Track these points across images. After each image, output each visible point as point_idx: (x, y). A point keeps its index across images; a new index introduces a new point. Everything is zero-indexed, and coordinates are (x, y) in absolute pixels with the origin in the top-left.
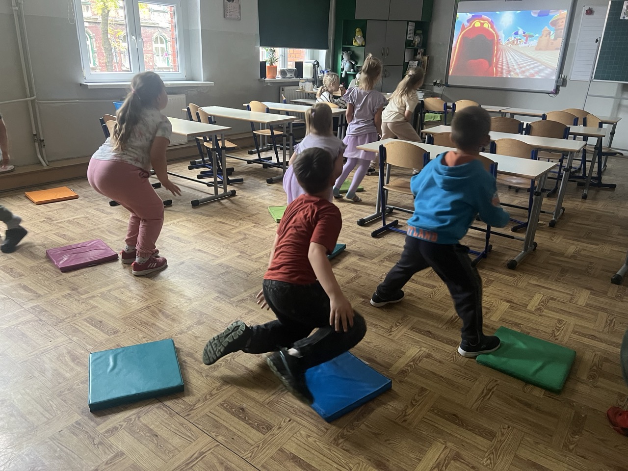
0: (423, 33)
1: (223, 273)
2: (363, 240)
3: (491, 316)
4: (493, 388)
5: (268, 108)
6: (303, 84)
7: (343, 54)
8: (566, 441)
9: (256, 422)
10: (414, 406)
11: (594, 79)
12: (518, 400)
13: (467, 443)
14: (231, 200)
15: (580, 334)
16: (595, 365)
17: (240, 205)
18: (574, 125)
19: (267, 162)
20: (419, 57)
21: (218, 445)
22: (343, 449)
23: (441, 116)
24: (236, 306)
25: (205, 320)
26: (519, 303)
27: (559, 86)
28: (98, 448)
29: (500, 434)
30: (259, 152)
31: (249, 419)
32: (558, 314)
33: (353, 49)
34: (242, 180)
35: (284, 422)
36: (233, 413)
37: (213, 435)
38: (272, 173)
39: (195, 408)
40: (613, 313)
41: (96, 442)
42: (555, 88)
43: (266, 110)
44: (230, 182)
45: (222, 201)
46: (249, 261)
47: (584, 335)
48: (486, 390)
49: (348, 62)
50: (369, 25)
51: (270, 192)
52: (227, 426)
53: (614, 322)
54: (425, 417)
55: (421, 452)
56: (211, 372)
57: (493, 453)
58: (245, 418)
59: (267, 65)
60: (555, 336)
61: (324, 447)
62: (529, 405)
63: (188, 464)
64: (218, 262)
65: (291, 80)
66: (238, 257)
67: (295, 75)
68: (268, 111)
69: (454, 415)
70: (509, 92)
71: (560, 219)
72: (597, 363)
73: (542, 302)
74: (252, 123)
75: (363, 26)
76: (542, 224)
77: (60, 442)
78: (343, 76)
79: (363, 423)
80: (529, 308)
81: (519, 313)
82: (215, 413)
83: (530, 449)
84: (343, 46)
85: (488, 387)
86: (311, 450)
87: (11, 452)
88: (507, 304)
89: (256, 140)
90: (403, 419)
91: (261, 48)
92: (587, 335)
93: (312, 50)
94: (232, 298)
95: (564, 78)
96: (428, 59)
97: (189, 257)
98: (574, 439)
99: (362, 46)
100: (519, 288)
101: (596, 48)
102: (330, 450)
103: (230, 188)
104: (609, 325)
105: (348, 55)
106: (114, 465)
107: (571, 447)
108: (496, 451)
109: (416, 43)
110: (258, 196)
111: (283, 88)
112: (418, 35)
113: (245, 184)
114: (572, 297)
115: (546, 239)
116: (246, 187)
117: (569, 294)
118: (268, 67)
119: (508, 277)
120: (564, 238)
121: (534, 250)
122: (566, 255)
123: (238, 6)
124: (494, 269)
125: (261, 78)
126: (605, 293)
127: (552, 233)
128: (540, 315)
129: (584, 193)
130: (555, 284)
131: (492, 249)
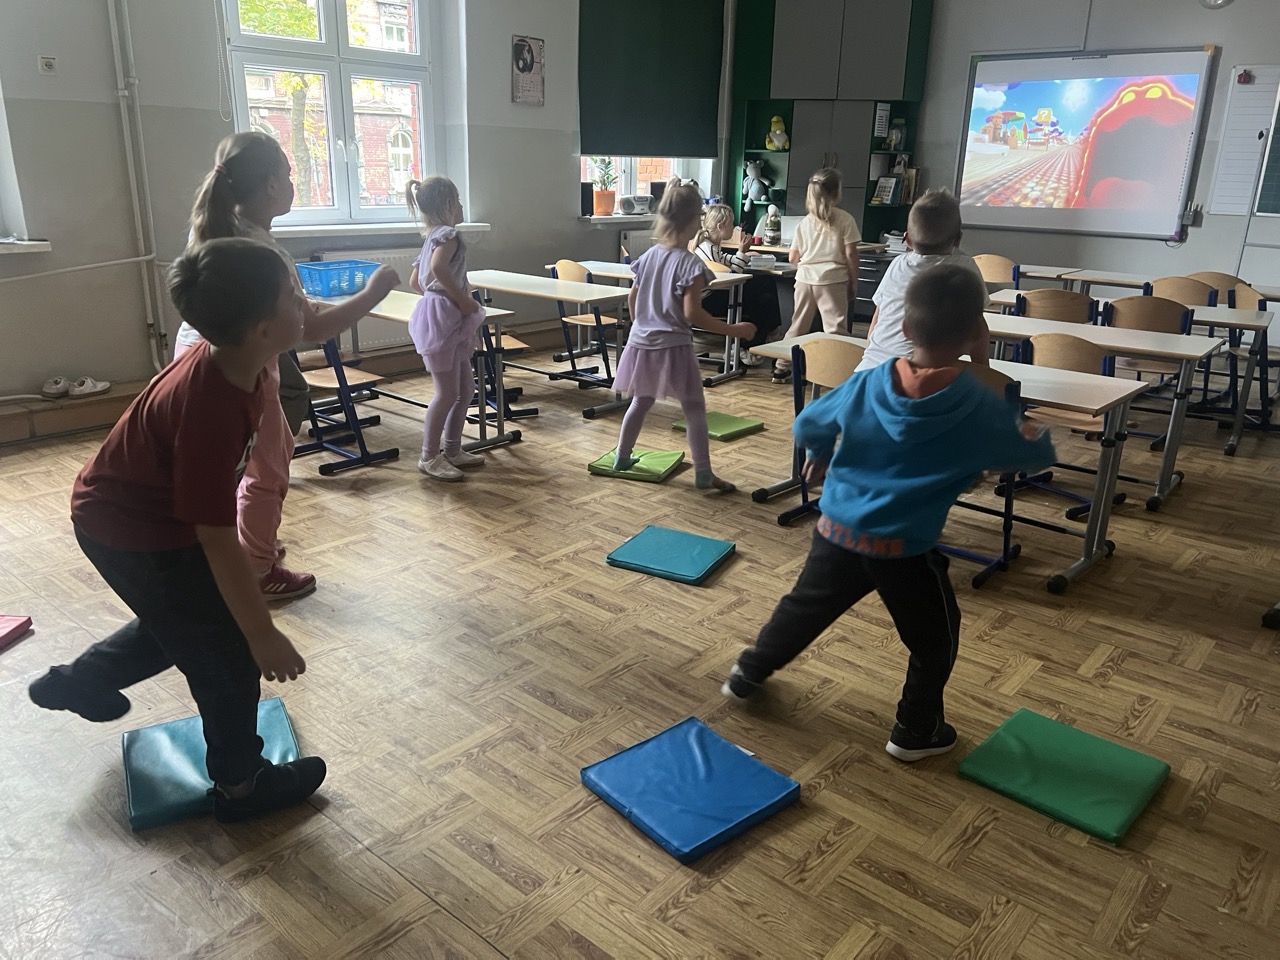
0: (905, 124)
1: (483, 590)
2: (761, 530)
3: (1001, 685)
4: (987, 824)
5: (590, 275)
7: (747, 166)
8: (1122, 933)
9: (514, 872)
10: (823, 853)
11: (1258, 211)
12: (1035, 851)
13: (919, 927)
14: (510, 451)
15: (1181, 726)
16: (1204, 787)
17: (528, 460)
18: (1209, 305)
19: (588, 378)
20: (898, 169)
21: (437, 911)
22: (675, 929)
24: (500, 652)
25: (437, 677)
26: (1062, 662)
27: (1187, 226)
28: (218, 905)
29: (989, 913)
30: (572, 358)
31: (501, 865)
32: (1141, 686)
33: (765, 157)
34: (535, 411)
35: (567, 873)
36: (472, 855)
37: (432, 891)
38: (596, 398)
39: (403, 840)
40: (1256, 687)
41: (215, 894)
42: (1179, 230)
43: (585, 278)
44: (511, 416)
45: (494, 452)
46: (532, 567)
47: (1189, 728)
48: (973, 827)
49: (756, 181)
50: (798, 111)
51: (589, 435)
52: (458, 876)
53: (1257, 705)
54: (844, 875)
55: (827, 941)
56: (439, 775)
57: (969, 950)
58: (494, 862)
59: (596, 188)
60: (1128, 729)
61: (638, 923)
62: (1055, 862)
63: (377, 943)
64: (472, 568)
65: (642, 218)
66: (513, 559)
67: (648, 207)
68: (591, 279)
69: (903, 874)
70: (1083, 238)
71: (1172, 494)
72: (1210, 783)
73: (1112, 660)
74: (560, 303)
75: (786, 111)
76: (1134, 506)
77: (151, 893)
78: (746, 209)
79: (719, 881)
80: (1082, 671)
81: (1058, 681)
82: (438, 851)
83: (1046, 946)
84: (747, 151)
85: (976, 824)
86: (612, 927)
87: (62, 907)
88: (1038, 661)
89: (567, 335)
90: (798, 878)
91: (583, 158)
92: (1195, 728)
93: (686, 160)
94: (493, 637)
95: (1196, 210)
96: (917, 174)
97: (419, 558)
98: (1139, 931)
100: (1065, 632)
101: (1260, 149)
102: (648, 928)
103: (509, 427)
104: (1246, 709)
105: (756, 167)
106: (244, 937)
107: (1132, 944)
108: (975, 946)
109: (893, 143)
110: (563, 443)
111: (625, 235)
112: (897, 126)
113: (540, 420)
114: (1176, 652)
115: (1136, 536)
116: (543, 425)
117: (1170, 645)
118: (597, 192)
119: (1047, 609)
120: (1176, 534)
121: (1107, 556)
122: (1174, 568)
123: (540, 80)
124: (1019, 594)
125: (583, 215)
126: (1247, 646)
127: (1151, 523)
128: (1103, 687)
129: (1230, 442)
130: (1142, 625)
131: (1021, 553)
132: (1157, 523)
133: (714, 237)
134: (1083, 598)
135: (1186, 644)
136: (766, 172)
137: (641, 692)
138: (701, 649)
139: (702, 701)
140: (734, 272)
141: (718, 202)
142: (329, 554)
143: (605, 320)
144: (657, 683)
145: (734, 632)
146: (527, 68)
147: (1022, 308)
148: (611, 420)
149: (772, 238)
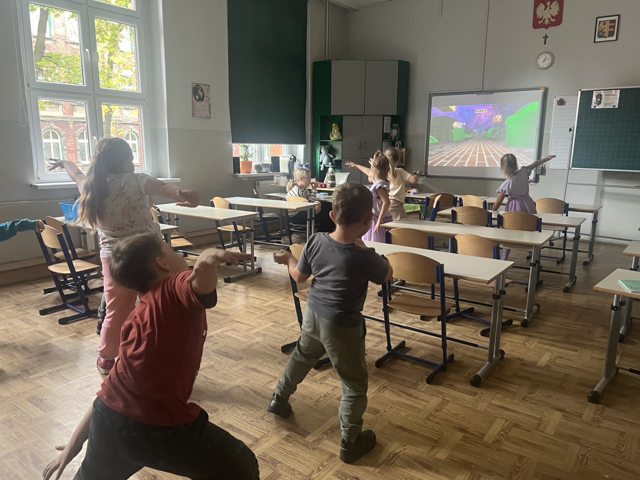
0: (399, 127)
3: (437, 453)
5: (230, 204)
6: (278, 178)
7: (321, 148)
11: (572, 167)
23: (421, 207)
26: (474, 433)
27: (538, 174)
32: (519, 448)
33: (330, 144)
38: (234, 271)
40: (586, 445)
42: (535, 177)
43: (228, 206)
49: (326, 156)
50: (345, 121)
53: (587, 458)
59: (241, 160)
65: (266, 175)
67: (271, 169)
68: (231, 206)
71: (533, 317)
73: (503, 430)
74: (216, 221)
75: (339, 121)
76: (517, 326)
78: (322, 169)
80: (486, 439)
81: (473, 448)
84: (321, 141)
88: (460, 433)
89: (221, 237)
91: (233, 144)
93: (290, 145)
96: (406, 151)
100: (477, 412)
101: (571, 137)
104: (581, 462)
105: (326, 149)
109: (393, 136)
111: (258, 183)
112: (395, 128)
114: (540, 422)
115: (518, 345)
117: (537, 418)
118: (242, 162)
119: (467, 395)
120: (539, 343)
121: (501, 359)
122: (538, 364)
123: (208, 105)
124: (452, 386)
125: (234, 173)
126: (580, 415)
127: (526, 336)
128: (498, 450)
129: (567, 286)
130: (521, 404)
131: (455, 359)
132: (530, 336)
134: (488, 387)
135: (545, 416)
136: (331, 151)
138: (258, 437)
140: (310, 201)
141: (306, 166)
142: (45, 378)
143: (247, 228)
146: (201, 99)
147: (453, 218)
148: (239, 283)
149: (331, 184)
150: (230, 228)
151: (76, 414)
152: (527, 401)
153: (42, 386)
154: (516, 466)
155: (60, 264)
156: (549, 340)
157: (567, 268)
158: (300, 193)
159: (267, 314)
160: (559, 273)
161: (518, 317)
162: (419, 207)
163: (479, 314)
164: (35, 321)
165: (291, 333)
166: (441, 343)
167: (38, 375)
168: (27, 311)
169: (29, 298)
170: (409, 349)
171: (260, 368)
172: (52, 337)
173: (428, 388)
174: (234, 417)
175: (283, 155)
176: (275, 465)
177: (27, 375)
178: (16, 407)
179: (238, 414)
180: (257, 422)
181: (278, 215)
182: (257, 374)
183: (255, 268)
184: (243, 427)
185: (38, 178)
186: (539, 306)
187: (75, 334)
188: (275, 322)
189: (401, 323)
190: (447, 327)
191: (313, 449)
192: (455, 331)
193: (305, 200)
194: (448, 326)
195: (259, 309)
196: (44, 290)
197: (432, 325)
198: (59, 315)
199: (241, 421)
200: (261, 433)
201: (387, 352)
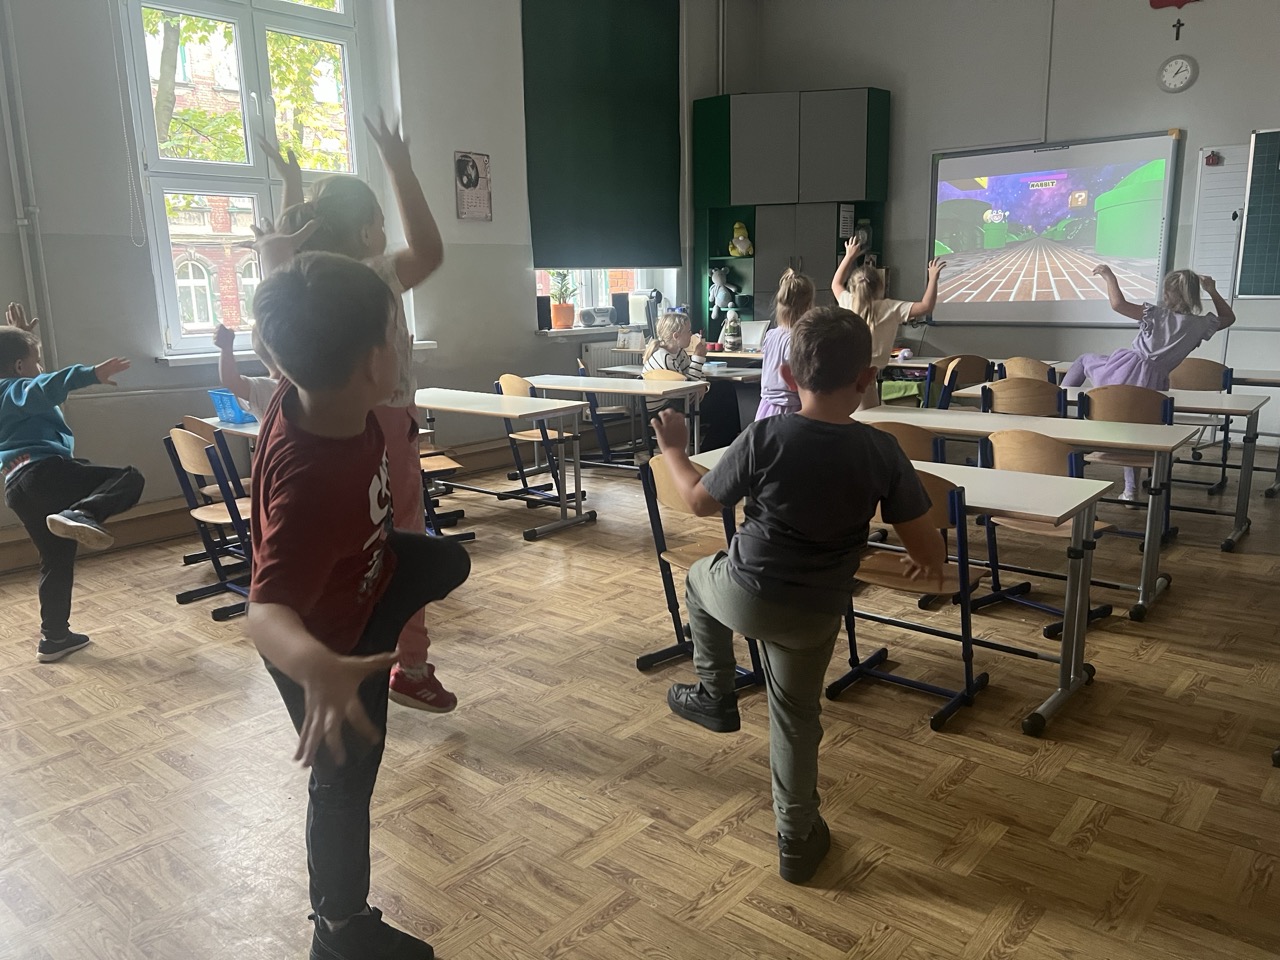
0: (871, 224)
3: (953, 863)
5: (534, 388)
6: (626, 336)
7: (712, 274)
11: (1240, 294)
15: (1178, 912)
19: (538, 496)
23: (919, 386)
26: (1032, 825)
30: (523, 476)
32: (1128, 855)
33: (730, 264)
34: (472, 536)
38: (541, 518)
40: (1270, 852)
43: (529, 392)
49: (722, 288)
50: (760, 217)
53: (1271, 875)
59: (553, 302)
65: (603, 330)
67: (611, 319)
68: (535, 392)
73: (1092, 821)
74: (507, 420)
75: (748, 217)
76: (1121, 618)
78: (713, 316)
80: (1055, 837)
84: (712, 258)
88: (1002, 826)
89: (516, 452)
91: (538, 272)
93: (650, 270)
99: (748, 256)
100: (1037, 785)
101: (1236, 231)
104: (1256, 883)
105: (721, 275)
110: (496, 570)
111: (586, 347)
112: (863, 227)
113: (476, 545)
114: (1171, 806)
115: (1125, 656)
116: (478, 550)
117: (1164, 797)
118: (555, 306)
119: (1017, 754)
120: (1170, 652)
121: (1086, 684)
122: (1168, 694)
123: (487, 196)
124: (985, 735)
125: (540, 329)
126: (1256, 793)
127: (1141, 639)
128: (1081, 859)
129: (1229, 538)
130: (1129, 771)
131: (989, 683)
132: (1149, 638)
133: (671, 346)
134: (1060, 738)
135: (1182, 794)
136: (732, 279)
137: (509, 893)
138: (595, 827)
139: (581, 901)
140: (689, 380)
141: (684, 310)
142: (189, 718)
143: (565, 435)
144: (531, 879)
145: (640, 802)
146: (473, 183)
147: (986, 403)
148: (554, 541)
149: (733, 344)
150: (535, 435)
151: (249, 782)
152: (1143, 765)
153: (184, 732)
154: (1119, 891)
155: (211, 506)
156: (1192, 646)
157: (1230, 502)
158: (670, 362)
159: (609, 599)
160: (1213, 513)
161: (1125, 601)
162: (915, 387)
163: (1041, 596)
164: (169, 613)
165: (655, 635)
166: (960, 652)
167: (177, 712)
168: (155, 596)
169: (157, 573)
170: (896, 665)
171: (596, 700)
172: (200, 644)
173: (934, 738)
174: (546, 791)
175: (636, 290)
176: (627, 881)
177: (156, 711)
178: (139, 769)
179: (554, 784)
180: (591, 799)
181: (628, 409)
182: (590, 711)
183: (584, 512)
184: (565, 808)
185: (169, 346)
186: (1168, 578)
187: (242, 639)
188: (624, 614)
189: (879, 614)
190: (973, 621)
191: (703, 852)
192: (990, 629)
193: (679, 376)
194: (974, 619)
195: (592, 590)
196: (185, 558)
197: (942, 619)
198: (213, 603)
199: (559, 797)
200: (599, 821)
201: (849, 669)
